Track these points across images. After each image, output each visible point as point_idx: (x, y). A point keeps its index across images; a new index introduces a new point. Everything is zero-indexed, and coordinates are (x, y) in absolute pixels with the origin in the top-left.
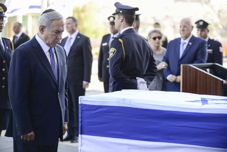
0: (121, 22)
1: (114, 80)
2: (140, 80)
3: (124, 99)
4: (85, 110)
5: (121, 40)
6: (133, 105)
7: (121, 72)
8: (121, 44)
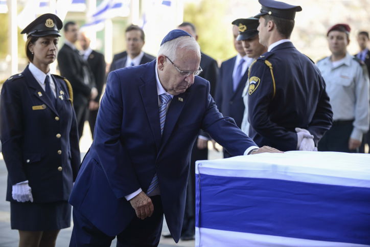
0: (270, 31)
1: (256, 133)
2: (302, 132)
3: (275, 167)
4: (207, 185)
5: (268, 63)
6: (290, 177)
7: (269, 119)
8: (270, 69)
